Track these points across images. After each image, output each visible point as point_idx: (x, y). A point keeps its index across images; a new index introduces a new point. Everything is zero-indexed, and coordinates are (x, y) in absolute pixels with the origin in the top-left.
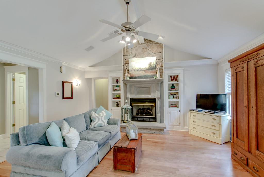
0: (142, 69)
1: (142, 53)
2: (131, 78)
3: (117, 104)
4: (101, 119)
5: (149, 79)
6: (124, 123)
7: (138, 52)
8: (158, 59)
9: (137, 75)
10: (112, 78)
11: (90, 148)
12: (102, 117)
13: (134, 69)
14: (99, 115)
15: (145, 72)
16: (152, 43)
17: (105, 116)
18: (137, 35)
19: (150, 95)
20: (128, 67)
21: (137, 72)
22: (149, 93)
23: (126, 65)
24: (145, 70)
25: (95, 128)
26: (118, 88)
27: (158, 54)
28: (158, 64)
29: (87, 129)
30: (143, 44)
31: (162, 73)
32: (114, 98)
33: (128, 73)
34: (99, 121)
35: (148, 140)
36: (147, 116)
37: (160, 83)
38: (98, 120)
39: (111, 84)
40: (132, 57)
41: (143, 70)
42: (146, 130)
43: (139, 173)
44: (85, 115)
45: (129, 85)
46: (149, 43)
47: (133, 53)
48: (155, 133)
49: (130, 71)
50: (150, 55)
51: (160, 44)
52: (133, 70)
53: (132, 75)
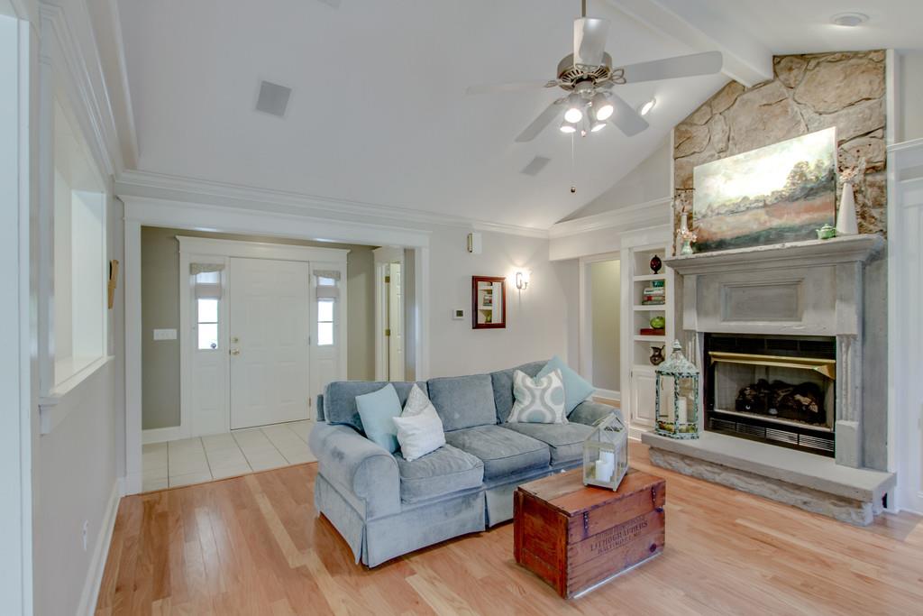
0: (757, 201)
1: (761, 126)
2: (700, 246)
3: (654, 356)
4: (542, 398)
5: (788, 245)
6: (662, 432)
7: (740, 129)
8: (852, 134)
9: (729, 233)
10: (636, 253)
11: (448, 469)
12: (544, 390)
13: (715, 206)
14: (537, 383)
15: (767, 213)
16: (813, 63)
17: (557, 389)
18: (625, 82)
19: (800, 320)
20: (691, 204)
21: (730, 219)
22: (793, 313)
23: (683, 195)
24: (768, 202)
25: (519, 425)
26: (657, 291)
27: (852, 110)
28: (851, 165)
29: (499, 423)
30: (766, 83)
31: (874, 207)
32: (644, 332)
33: (690, 227)
34: (533, 402)
35: (739, 521)
36: (792, 419)
37: (862, 257)
38: (530, 399)
39: (630, 278)
40: (712, 156)
41: (758, 208)
42: (757, 483)
43: (580, 607)
44: (494, 378)
45: (694, 277)
46: (795, 72)
47: (716, 138)
48: (805, 507)
49: (699, 217)
50: (802, 127)
51: (867, 54)
52: (712, 211)
53: (706, 235)
